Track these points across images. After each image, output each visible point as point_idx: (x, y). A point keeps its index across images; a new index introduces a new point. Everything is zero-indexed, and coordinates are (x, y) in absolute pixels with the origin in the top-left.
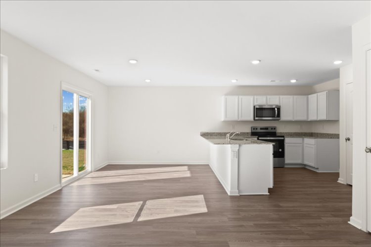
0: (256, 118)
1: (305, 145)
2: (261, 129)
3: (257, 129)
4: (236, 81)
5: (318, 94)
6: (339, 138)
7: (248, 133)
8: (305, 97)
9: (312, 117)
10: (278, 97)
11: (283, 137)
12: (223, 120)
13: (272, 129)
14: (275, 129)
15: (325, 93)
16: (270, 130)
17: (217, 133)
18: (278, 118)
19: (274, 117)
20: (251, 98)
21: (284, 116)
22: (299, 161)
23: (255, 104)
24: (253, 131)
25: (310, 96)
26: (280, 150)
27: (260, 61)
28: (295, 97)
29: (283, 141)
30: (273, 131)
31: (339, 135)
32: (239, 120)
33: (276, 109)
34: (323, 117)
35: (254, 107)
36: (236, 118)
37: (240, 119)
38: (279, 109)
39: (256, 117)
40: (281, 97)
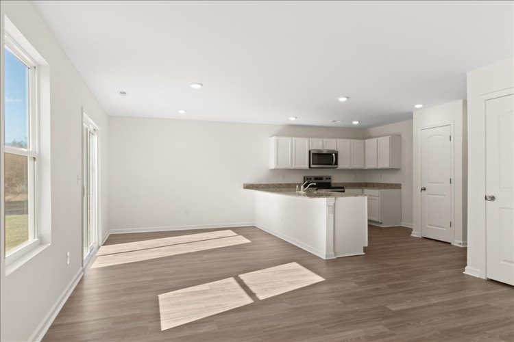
0: (312, 166)
3: (310, 179)
4: (294, 119)
5: (379, 139)
6: (401, 188)
7: (300, 184)
8: (362, 141)
9: (369, 166)
10: (334, 140)
11: (343, 188)
12: (273, 166)
13: (327, 179)
14: (330, 179)
15: (388, 138)
16: (324, 181)
18: (335, 166)
19: (331, 164)
20: (306, 141)
21: (342, 164)
23: (311, 148)
25: (367, 141)
27: (348, 98)
28: (352, 141)
30: (328, 181)
31: (400, 185)
33: (333, 155)
34: (385, 164)
35: (310, 152)
36: (289, 166)
37: (294, 167)
38: (336, 155)
39: (312, 164)
40: (339, 140)
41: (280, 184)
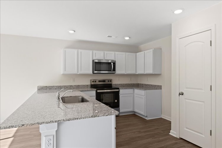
1: (135, 95)
2: (100, 81)
3: (95, 82)
4: (73, 32)
5: (146, 52)
6: (161, 89)
7: (87, 86)
8: (134, 54)
9: (140, 72)
10: (113, 53)
11: (118, 89)
12: (62, 74)
13: (108, 81)
14: (111, 81)
15: (152, 50)
16: (107, 83)
17: (56, 86)
18: (113, 72)
19: (111, 71)
21: (118, 71)
22: (131, 110)
23: (94, 58)
24: (92, 83)
25: (138, 54)
26: (116, 101)
28: (127, 54)
29: (118, 92)
30: (109, 83)
31: (161, 86)
32: (78, 74)
33: (112, 63)
34: (150, 71)
35: (93, 61)
36: (75, 72)
37: (80, 72)
38: (114, 64)
39: (95, 71)
40: (116, 53)
41: (71, 86)
